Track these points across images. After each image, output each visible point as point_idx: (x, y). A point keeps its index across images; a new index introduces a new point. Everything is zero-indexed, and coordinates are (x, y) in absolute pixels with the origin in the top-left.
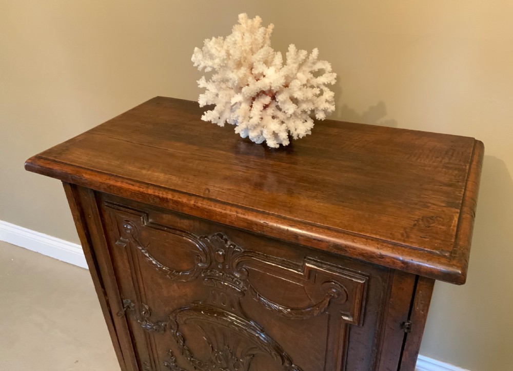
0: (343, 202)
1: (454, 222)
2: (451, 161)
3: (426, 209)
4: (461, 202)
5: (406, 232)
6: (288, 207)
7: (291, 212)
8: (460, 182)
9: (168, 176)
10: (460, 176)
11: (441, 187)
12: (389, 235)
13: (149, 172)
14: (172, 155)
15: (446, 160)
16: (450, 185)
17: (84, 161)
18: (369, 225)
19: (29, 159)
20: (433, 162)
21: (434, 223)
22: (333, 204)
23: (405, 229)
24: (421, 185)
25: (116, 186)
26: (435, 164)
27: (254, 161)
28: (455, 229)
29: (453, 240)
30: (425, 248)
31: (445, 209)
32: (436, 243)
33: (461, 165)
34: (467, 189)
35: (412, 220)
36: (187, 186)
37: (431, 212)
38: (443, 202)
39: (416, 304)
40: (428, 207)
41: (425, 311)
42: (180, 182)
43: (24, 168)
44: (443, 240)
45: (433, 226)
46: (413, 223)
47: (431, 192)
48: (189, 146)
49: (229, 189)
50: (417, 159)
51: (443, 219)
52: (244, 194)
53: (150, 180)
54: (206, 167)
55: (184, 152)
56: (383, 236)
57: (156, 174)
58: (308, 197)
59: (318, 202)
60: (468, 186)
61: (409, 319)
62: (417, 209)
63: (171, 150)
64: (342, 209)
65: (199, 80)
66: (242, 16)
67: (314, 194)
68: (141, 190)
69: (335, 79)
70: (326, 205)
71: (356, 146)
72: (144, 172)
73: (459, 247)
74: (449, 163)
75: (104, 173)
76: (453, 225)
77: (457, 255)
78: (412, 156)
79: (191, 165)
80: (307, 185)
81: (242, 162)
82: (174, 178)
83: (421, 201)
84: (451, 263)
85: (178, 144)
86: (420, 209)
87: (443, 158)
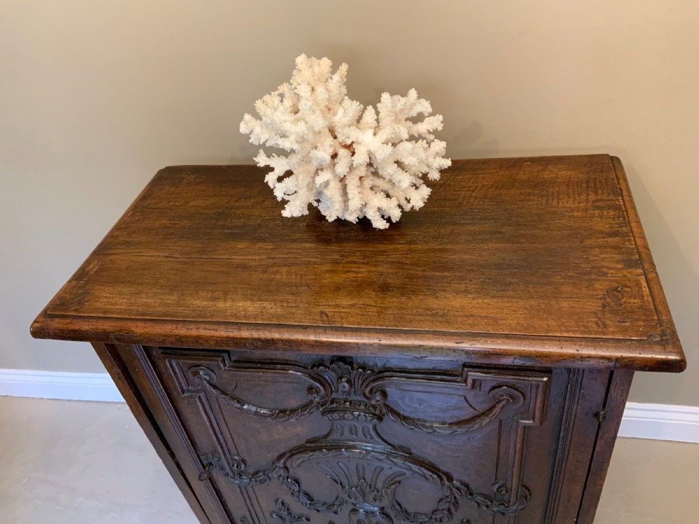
0: (504, 290)
1: (644, 289)
2: (599, 197)
3: (604, 278)
4: (637, 256)
5: (600, 319)
6: (441, 316)
7: (449, 323)
8: (623, 226)
9: (257, 304)
10: (619, 217)
11: (606, 240)
12: (582, 329)
13: (228, 304)
14: (244, 267)
15: (592, 197)
16: (615, 234)
17: (123, 307)
18: (553, 319)
19: (35, 322)
20: (579, 203)
21: (623, 296)
22: (494, 297)
23: (596, 314)
24: (581, 242)
25: (190, 337)
26: (582, 205)
27: (359, 251)
28: (650, 299)
29: (656, 317)
30: (631, 336)
31: (625, 272)
32: (640, 326)
33: (612, 200)
34: (635, 235)
35: (597, 299)
36: (293, 314)
37: (611, 281)
38: (618, 262)
39: (613, 391)
40: (605, 274)
41: (624, 396)
42: (280, 311)
43: (31, 336)
44: (645, 321)
45: (625, 302)
46: (600, 303)
47: (598, 250)
48: (259, 245)
49: (352, 306)
50: (558, 203)
51: (630, 287)
52: (375, 309)
53: (236, 316)
54: (301, 275)
55: (257, 257)
56: (577, 331)
57: (240, 305)
58: (458, 292)
59: (473, 299)
60: (633, 230)
61: (604, 407)
62: (595, 280)
63: (238, 259)
64: (508, 302)
65: (256, 156)
66: (301, 60)
67: (462, 287)
68: (231, 335)
69: (442, 122)
70: (486, 301)
71: (476, 198)
72: (221, 305)
73: (665, 324)
74: (597, 201)
75: (164, 320)
76: (645, 293)
77: (668, 337)
78: (551, 198)
79: (278, 276)
80: (446, 274)
81: (344, 256)
82: (267, 305)
83: (593, 268)
84: (667, 350)
85: (241, 246)
86: (598, 280)
87: (588, 195)
